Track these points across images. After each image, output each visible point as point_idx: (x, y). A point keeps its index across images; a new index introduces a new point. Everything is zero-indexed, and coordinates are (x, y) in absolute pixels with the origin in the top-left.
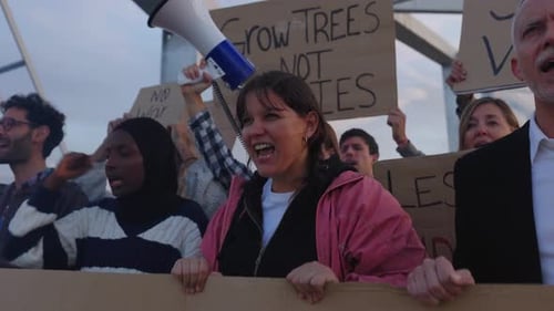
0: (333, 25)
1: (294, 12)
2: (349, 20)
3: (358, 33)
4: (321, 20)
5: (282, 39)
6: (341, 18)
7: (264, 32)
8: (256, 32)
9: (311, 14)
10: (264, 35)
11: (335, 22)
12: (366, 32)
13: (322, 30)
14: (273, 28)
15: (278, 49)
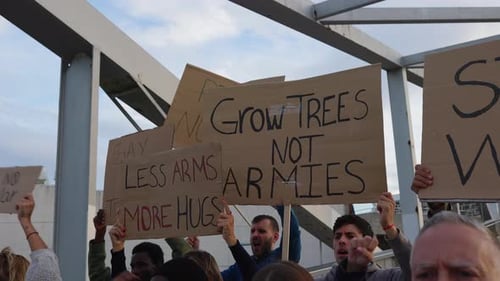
0: (325, 111)
1: (288, 97)
2: (340, 107)
3: (348, 120)
5: (275, 120)
6: (332, 104)
7: (258, 113)
8: (250, 112)
9: (305, 99)
10: (257, 117)
11: (327, 107)
12: (356, 119)
13: (314, 115)
14: (267, 110)
15: (271, 131)
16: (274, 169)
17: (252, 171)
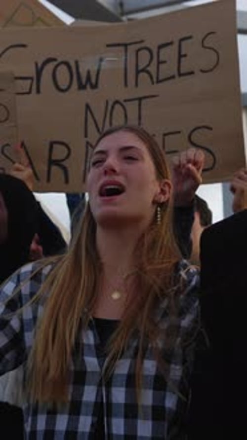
0: (159, 63)
1: (108, 46)
2: (180, 56)
3: (192, 73)
4: (144, 56)
5: (89, 78)
6: (169, 54)
8: (50, 67)
9: (132, 49)
10: (63, 72)
11: (162, 58)
12: (202, 71)
13: (143, 70)
14: (77, 63)
15: (82, 92)
16: (88, 143)
17: (55, 146)
